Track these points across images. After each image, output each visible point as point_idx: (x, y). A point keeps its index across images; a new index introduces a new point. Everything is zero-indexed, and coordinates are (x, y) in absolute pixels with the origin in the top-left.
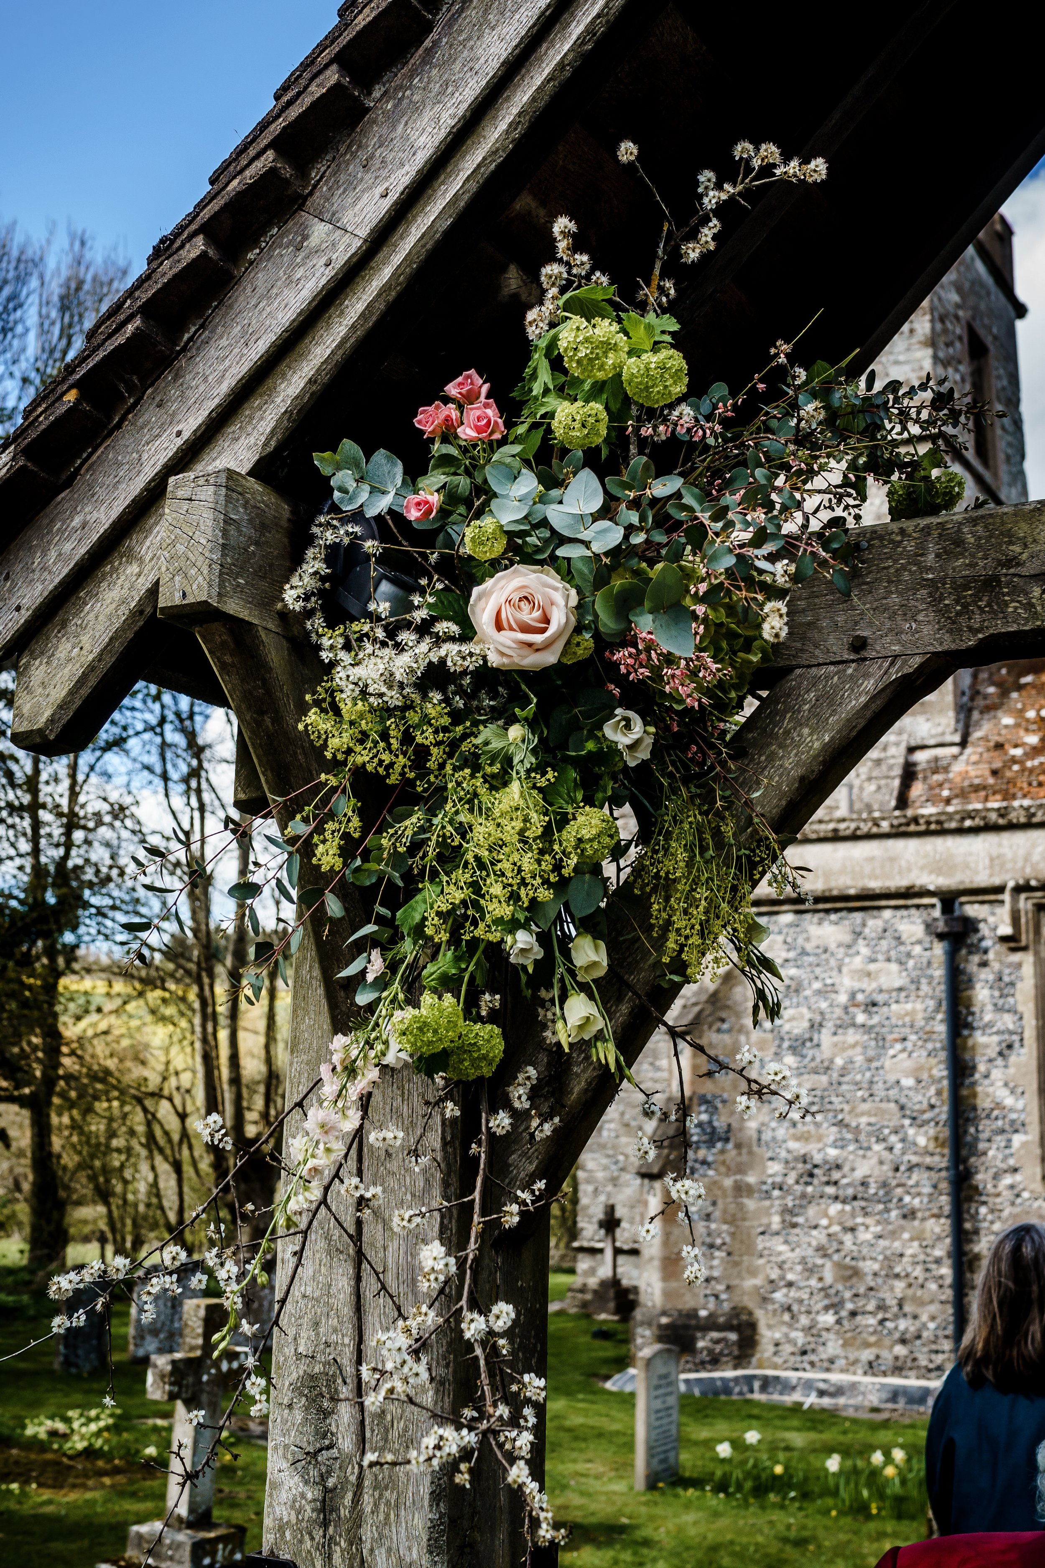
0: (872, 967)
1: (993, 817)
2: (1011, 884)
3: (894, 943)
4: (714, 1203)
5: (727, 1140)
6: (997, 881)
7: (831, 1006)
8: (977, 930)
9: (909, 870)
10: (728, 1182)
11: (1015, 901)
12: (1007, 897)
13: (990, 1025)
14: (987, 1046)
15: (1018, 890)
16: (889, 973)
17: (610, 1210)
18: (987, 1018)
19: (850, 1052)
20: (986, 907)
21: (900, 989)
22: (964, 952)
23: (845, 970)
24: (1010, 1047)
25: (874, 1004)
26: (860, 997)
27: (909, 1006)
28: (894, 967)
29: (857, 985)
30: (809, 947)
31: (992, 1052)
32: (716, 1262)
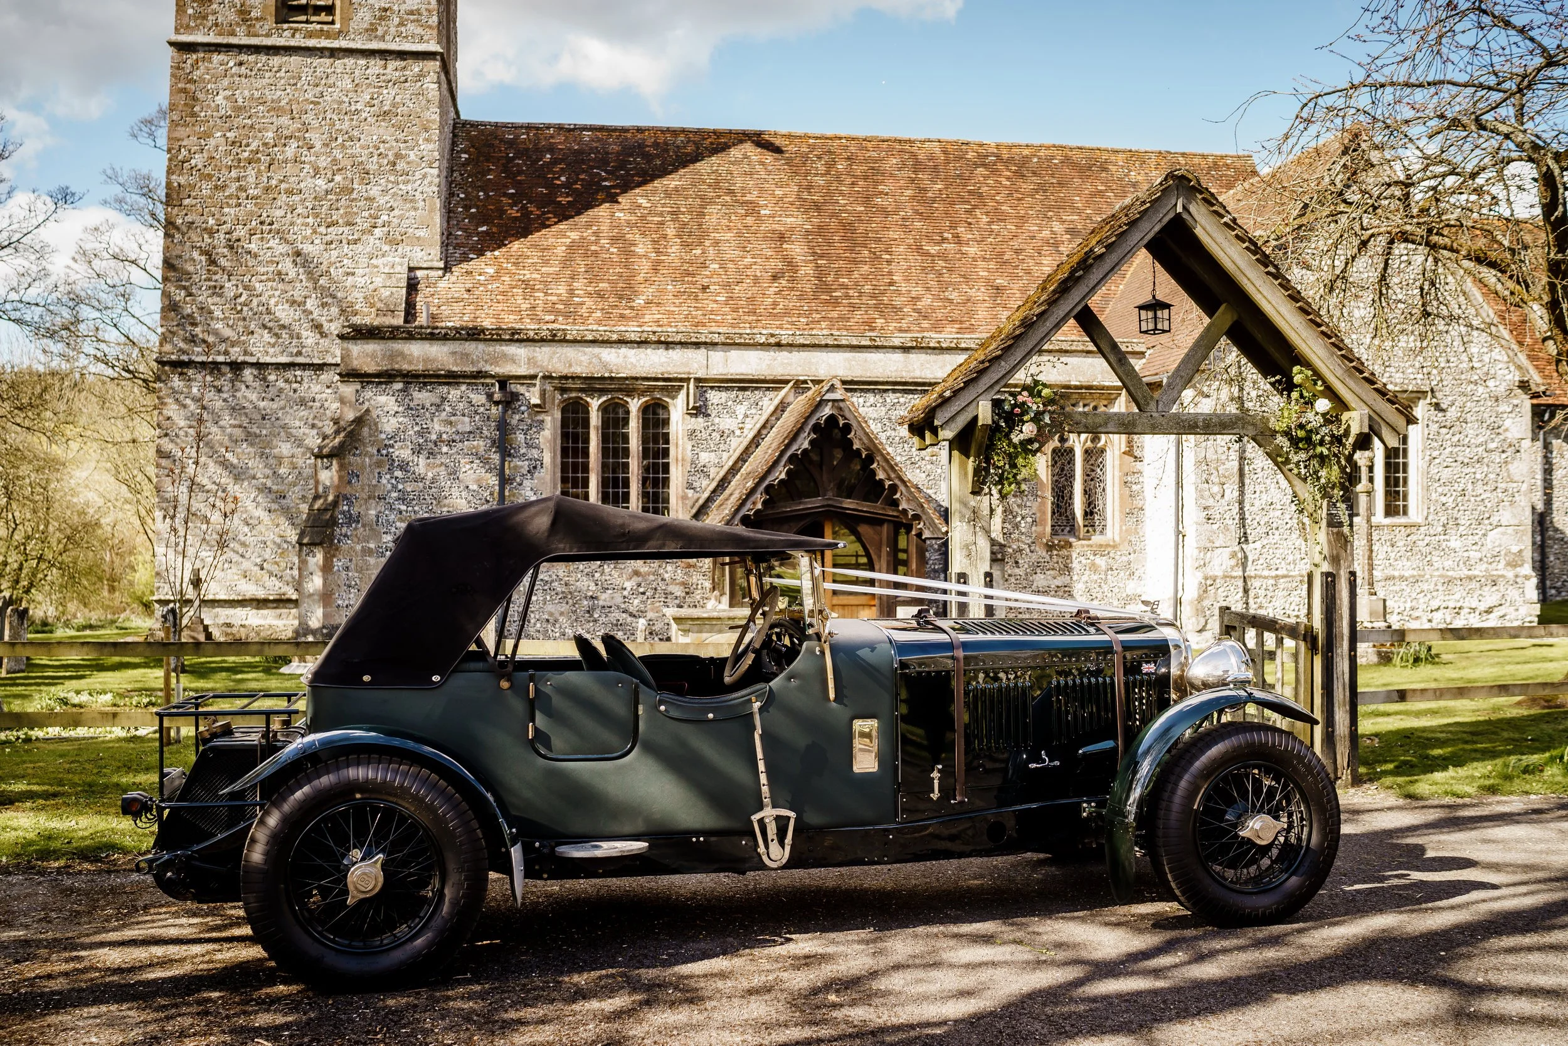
0: (453, 418)
1: (531, 334)
2: (541, 374)
3: (467, 405)
4: (351, 560)
5: (358, 522)
6: (532, 372)
7: (426, 441)
8: (518, 400)
9: (479, 362)
10: (358, 547)
11: (542, 384)
12: (538, 382)
13: (524, 455)
14: (522, 467)
15: (545, 377)
16: (463, 423)
17: (196, 572)
18: (523, 451)
19: (437, 469)
20: (524, 387)
21: (470, 432)
22: (510, 412)
23: (435, 419)
24: (535, 468)
25: (454, 441)
26: (444, 436)
27: (475, 443)
28: (467, 419)
29: (443, 429)
30: (412, 405)
31: (524, 471)
32: (352, 596)
